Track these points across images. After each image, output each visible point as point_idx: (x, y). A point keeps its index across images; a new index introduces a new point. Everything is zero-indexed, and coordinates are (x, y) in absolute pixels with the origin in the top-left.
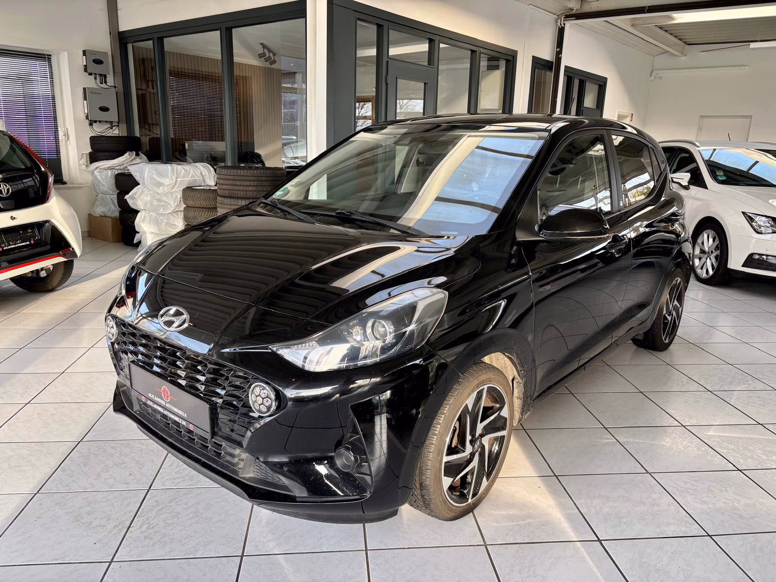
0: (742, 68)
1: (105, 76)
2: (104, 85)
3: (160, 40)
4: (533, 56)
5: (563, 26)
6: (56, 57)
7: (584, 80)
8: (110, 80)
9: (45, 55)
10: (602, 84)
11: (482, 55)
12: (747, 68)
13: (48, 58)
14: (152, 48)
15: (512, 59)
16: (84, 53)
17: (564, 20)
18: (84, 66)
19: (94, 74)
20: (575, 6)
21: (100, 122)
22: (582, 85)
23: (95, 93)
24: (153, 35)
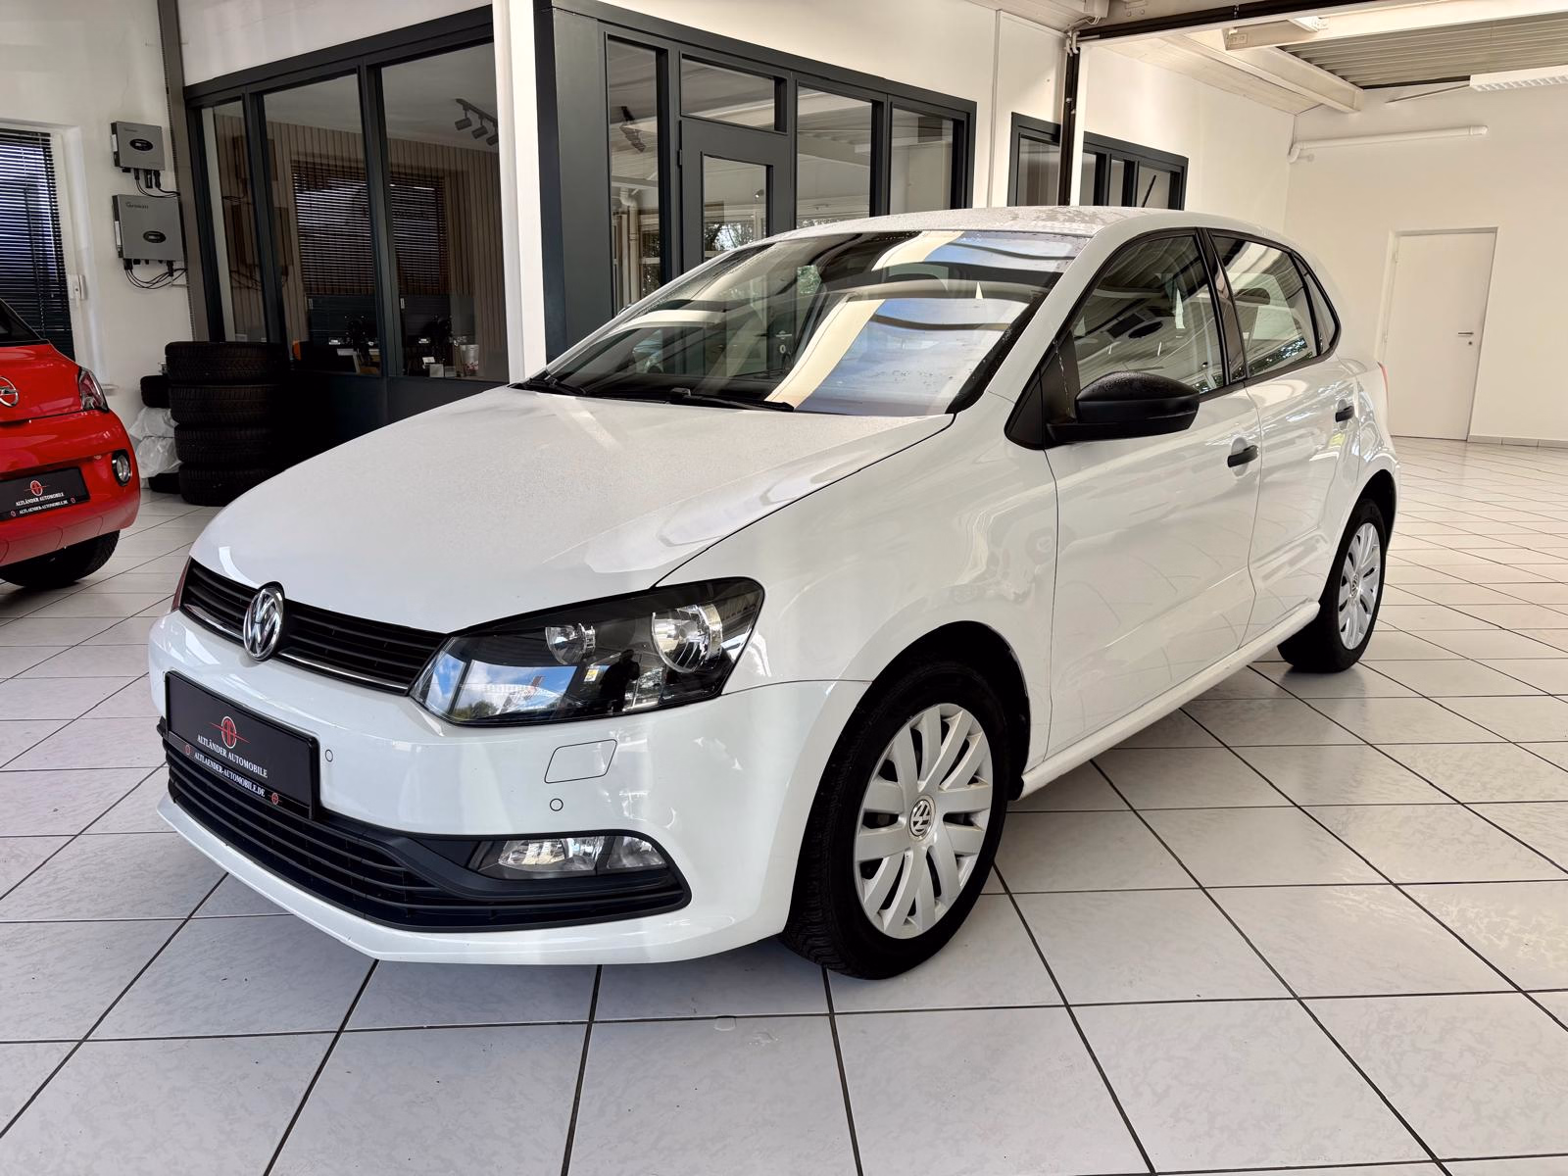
0: (1473, 132)
1: (157, 174)
2: (154, 191)
3: (258, 97)
4: (1013, 113)
5: (1076, 52)
6: (59, 136)
7: (1133, 163)
8: (168, 181)
9: (37, 133)
10: (1179, 170)
11: (894, 110)
12: (1484, 131)
13: (43, 140)
14: (242, 116)
15: (964, 119)
16: (114, 128)
17: (1077, 41)
18: (115, 153)
19: (135, 169)
20: (1099, 12)
21: (147, 262)
22: (1130, 169)
23: (136, 206)
24: (243, 90)
